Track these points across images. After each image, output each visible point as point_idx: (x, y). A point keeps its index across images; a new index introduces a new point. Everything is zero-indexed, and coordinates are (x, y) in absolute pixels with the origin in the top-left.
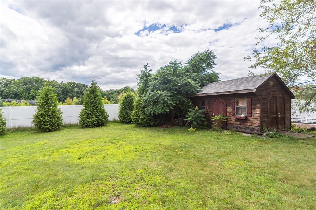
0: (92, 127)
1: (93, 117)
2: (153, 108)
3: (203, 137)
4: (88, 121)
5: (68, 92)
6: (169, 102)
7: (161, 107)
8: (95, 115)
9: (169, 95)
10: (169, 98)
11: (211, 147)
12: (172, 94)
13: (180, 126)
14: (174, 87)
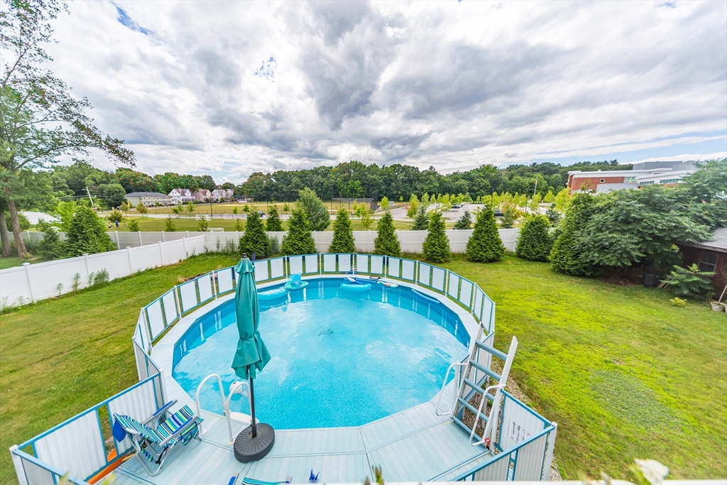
0: (486, 262)
1: (488, 251)
2: (598, 257)
3: (702, 319)
4: (482, 255)
5: (392, 181)
6: (634, 254)
7: (615, 258)
8: (490, 248)
9: (635, 241)
10: (634, 246)
11: (719, 339)
12: (641, 240)
13: (646, 286)
14: (646, 231)
